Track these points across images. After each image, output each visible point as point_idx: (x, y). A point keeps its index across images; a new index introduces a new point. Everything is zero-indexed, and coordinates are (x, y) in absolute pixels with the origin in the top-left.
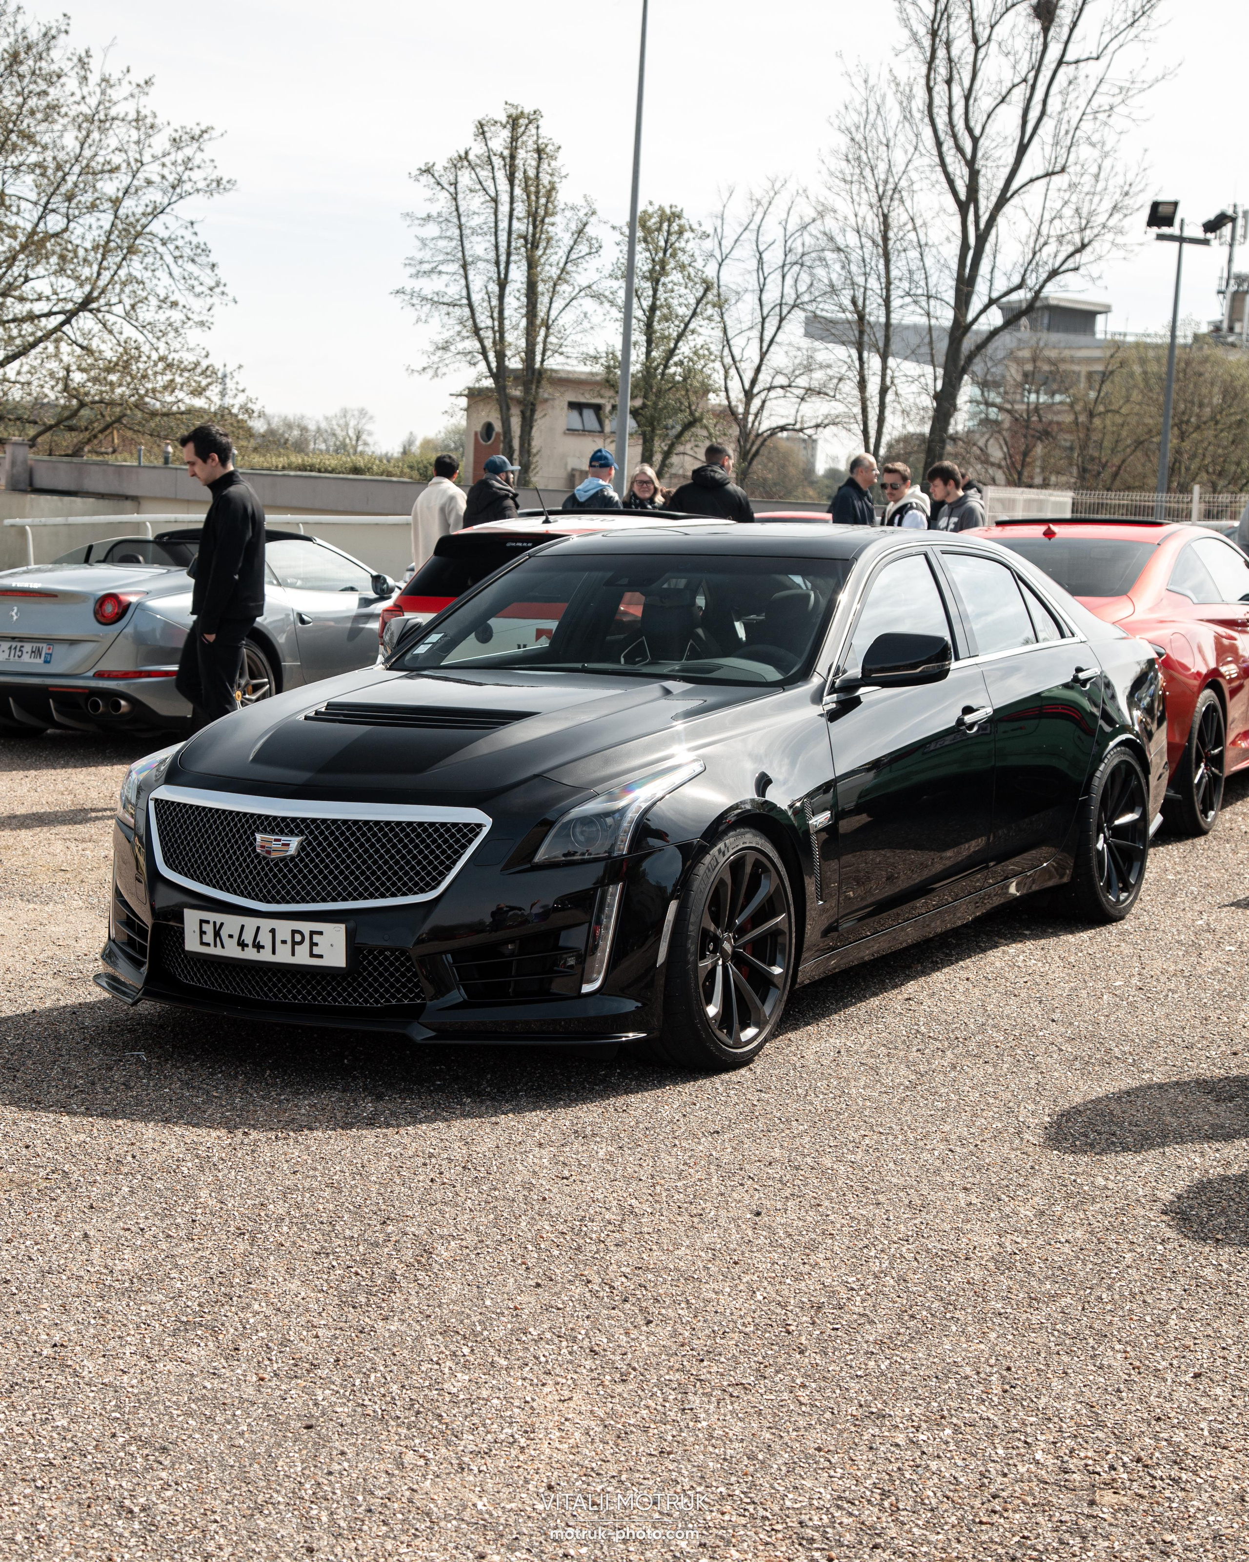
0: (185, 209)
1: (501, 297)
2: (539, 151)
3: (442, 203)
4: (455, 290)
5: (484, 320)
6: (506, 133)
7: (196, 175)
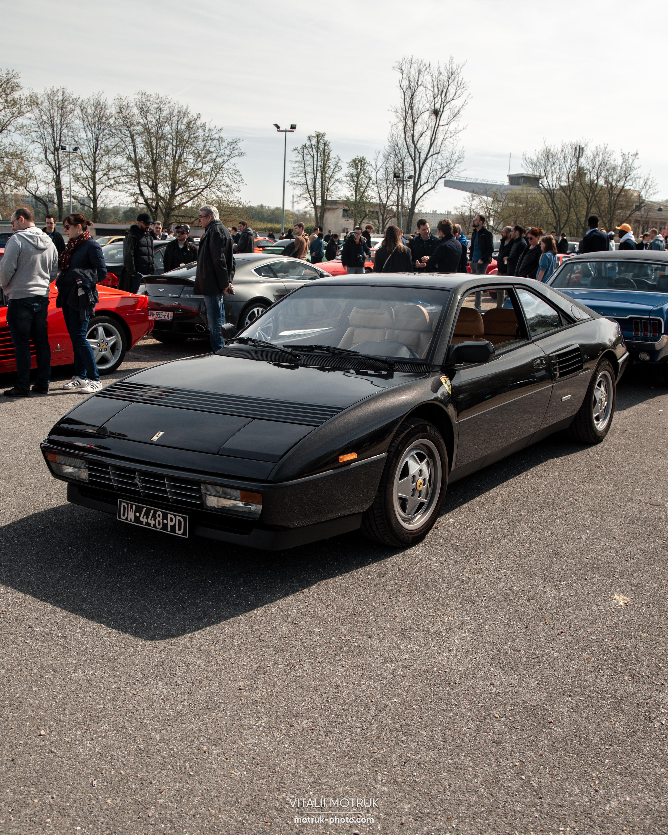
0: (232, 161)
1: (315, 182)
2: (325, 144)
3: (300, 158)
4: (303, 181)
5: (311, 188)
6: (316, 139)
7: (236, 152)
